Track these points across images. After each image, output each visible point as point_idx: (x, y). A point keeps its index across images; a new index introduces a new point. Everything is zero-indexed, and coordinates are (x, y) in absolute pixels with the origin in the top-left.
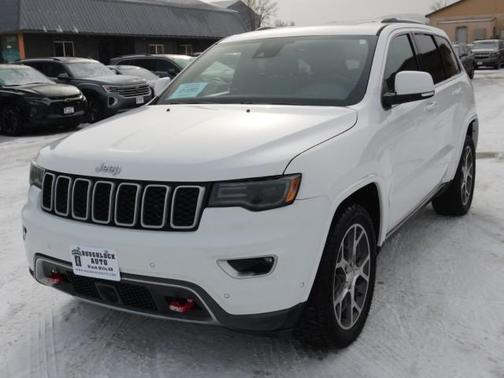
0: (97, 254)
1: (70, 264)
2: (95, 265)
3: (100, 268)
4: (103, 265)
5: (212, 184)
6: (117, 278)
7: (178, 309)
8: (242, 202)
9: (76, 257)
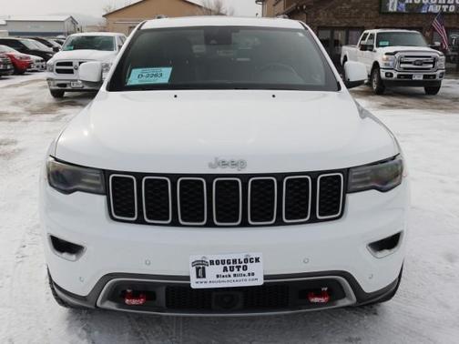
0: (235, 261)
1: (188, 278)
2: (229, 272)
3: (235, 275)
4: (241, 271)
5: (348, 169)
6: (260, 282)
7: (323, 300)
8: (372, 184)
9: (197, 269)
